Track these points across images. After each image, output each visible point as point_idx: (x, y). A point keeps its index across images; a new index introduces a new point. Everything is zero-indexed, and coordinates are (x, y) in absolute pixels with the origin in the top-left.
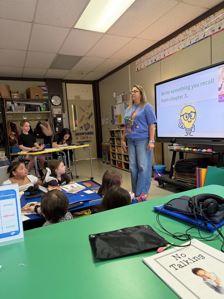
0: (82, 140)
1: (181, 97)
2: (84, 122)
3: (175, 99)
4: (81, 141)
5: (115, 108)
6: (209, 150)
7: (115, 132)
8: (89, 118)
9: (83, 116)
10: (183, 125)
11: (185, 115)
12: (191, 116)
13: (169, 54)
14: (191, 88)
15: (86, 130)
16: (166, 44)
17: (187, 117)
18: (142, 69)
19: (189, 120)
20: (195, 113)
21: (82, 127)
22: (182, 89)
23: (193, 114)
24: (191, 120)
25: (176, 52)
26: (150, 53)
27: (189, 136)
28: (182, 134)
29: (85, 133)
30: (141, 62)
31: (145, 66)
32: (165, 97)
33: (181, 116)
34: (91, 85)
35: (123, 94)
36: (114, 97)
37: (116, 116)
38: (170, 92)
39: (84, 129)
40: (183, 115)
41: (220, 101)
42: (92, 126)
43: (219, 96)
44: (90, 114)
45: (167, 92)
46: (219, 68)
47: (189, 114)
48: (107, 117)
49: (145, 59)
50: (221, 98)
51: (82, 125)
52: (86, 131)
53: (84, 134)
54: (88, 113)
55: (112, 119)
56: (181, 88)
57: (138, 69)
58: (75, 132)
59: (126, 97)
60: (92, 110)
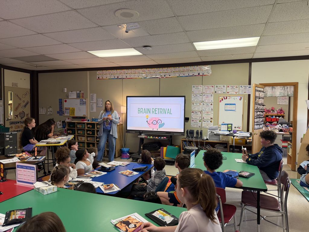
0: (17, 130)
2: (20, 110)
4: (15, 130)
5: (66, 101)
7: (76, 124)
8: (25, 106)
9: (19, 104)
15: (22, 118)
21: (17, 116)
29: (20, 122)
34: (29, 74)
35: (79, 92)
39: (19, 118)
42: (28, 114)
44: (26, 102)
48: (50, 107)
51: (17, 113)
52: (21, 120)
53: (18, 123)
54: (24, 101)
57: (99, 78)
58: (9, 121)
60: (28, 98)
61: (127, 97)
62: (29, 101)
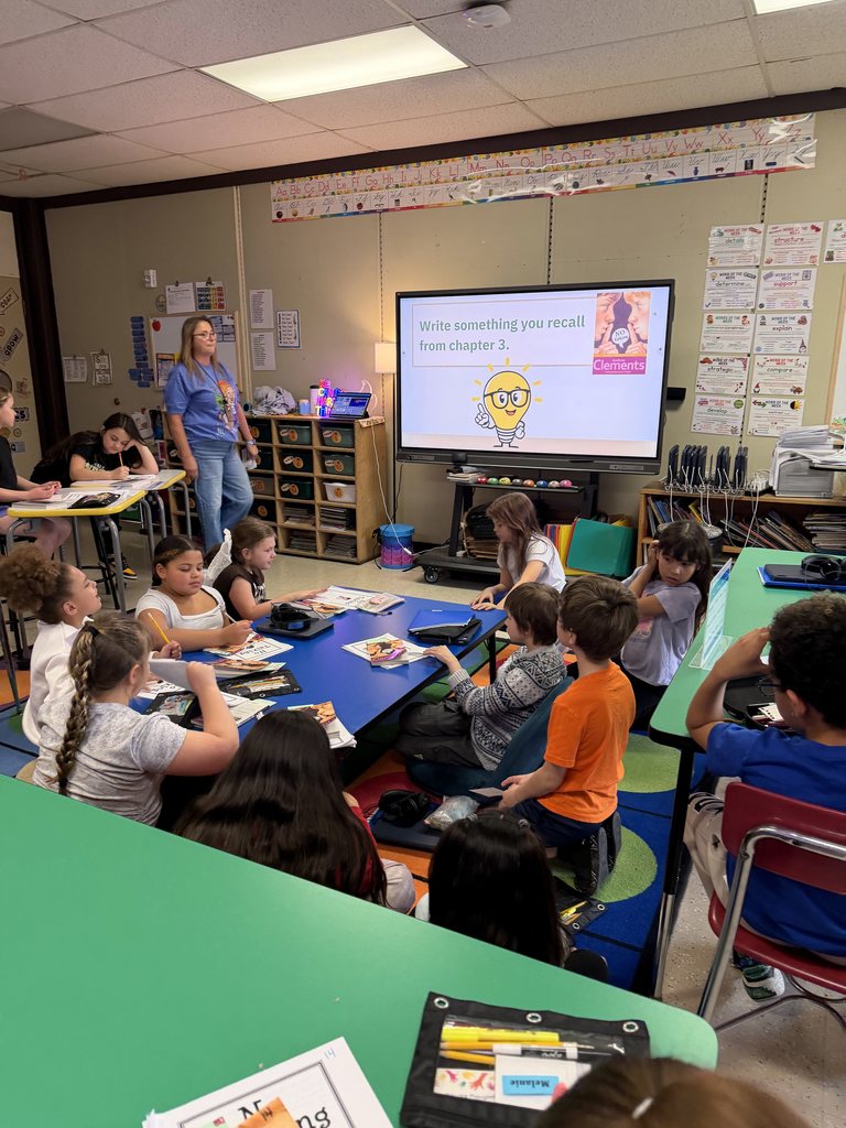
1: (486, 346)
3: (470, 347)
5: (157, 326)
6: (566, 483)
10: (491, 420)
11: (499, 394)
12: (516, 399)
13: (413, 204)
14: (519, 326)
16: (403, 168)
17: (502, 401)
18: (301, 219)
19: (510, 407)
20: (528, 391)
22: (492, 324)
23: (521, 396)
24: (514, 408)
25: (440, 205)
26: (338, 177)
27: (505, 448)
28: (486, 442)
30: (297, 195)
31: (317, 213)
32: (433, 337)
33: (485, 396)
35: (202, 285)
36: (152, 285)
37: (160, 356)
38: (453, 327)
40: (491, 394)
41: (595, 372)
43: (595, 359)
45: (442, 324)
46: (599, 295)
47: (509, 393)
48: (102, 353)
49: (317, 189)
50: (598, 365)
55: (135, 367)
56: (488, 323)
57: (279, 215)
59: (218, 297)
61: (400, 296)
62: (24, 331)
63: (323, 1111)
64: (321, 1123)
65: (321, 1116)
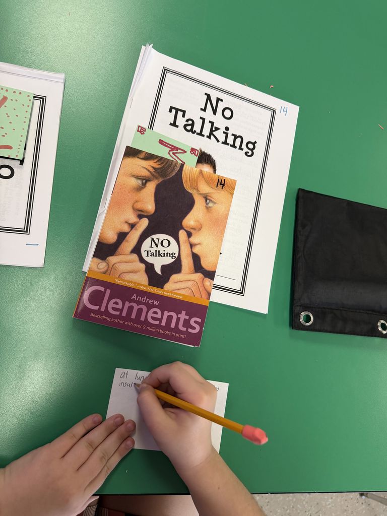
63: (254, 144)
64: (248, 150)
65: (251, 146)
